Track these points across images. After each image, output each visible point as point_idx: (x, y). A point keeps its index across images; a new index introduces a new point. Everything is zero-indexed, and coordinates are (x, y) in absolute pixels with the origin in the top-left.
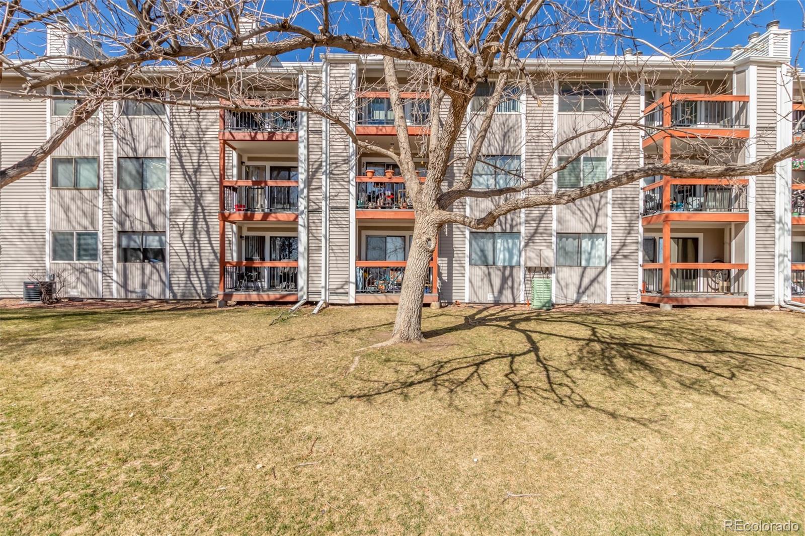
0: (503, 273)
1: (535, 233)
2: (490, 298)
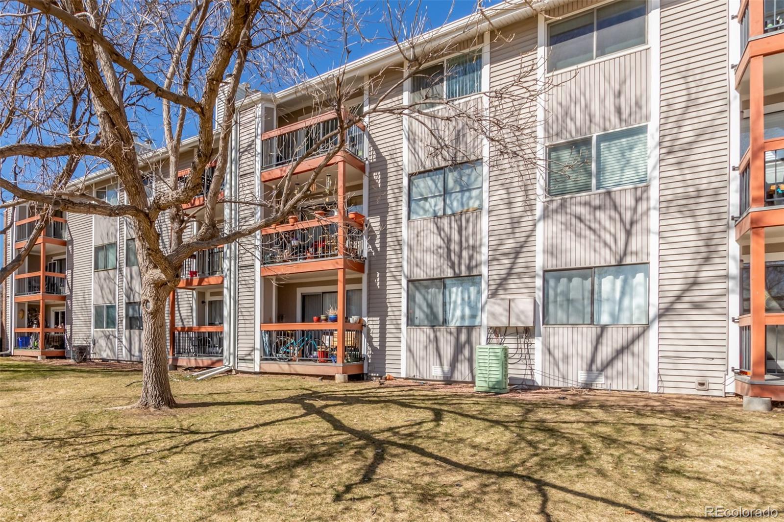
0: (457, 339)
1: (509, 274)
2: (436, 372)
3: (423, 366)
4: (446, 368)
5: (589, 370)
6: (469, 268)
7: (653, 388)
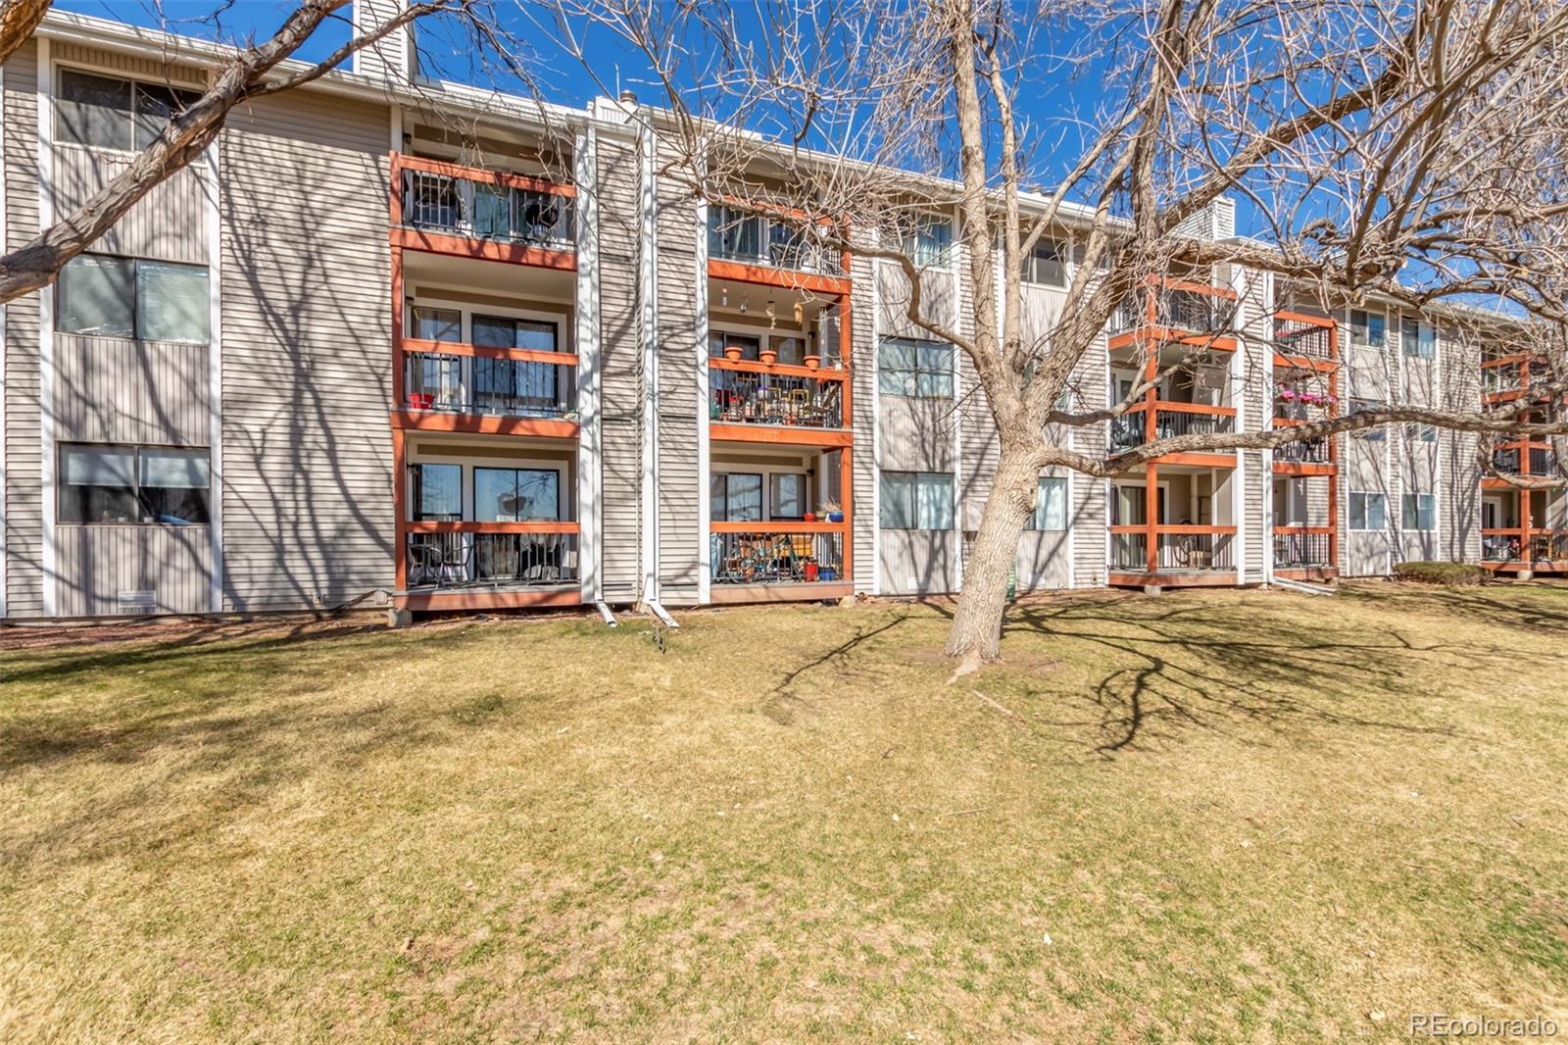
0: (932, 543)
1: (976, 475)
2: (911, 585)
3: (898, 578)
4: (921, 578)
5: (1034, 573)
6: (943, 463)
7: (1071, 586)
